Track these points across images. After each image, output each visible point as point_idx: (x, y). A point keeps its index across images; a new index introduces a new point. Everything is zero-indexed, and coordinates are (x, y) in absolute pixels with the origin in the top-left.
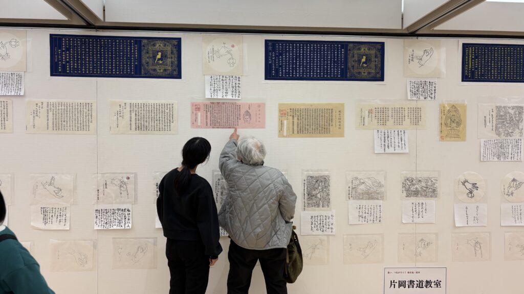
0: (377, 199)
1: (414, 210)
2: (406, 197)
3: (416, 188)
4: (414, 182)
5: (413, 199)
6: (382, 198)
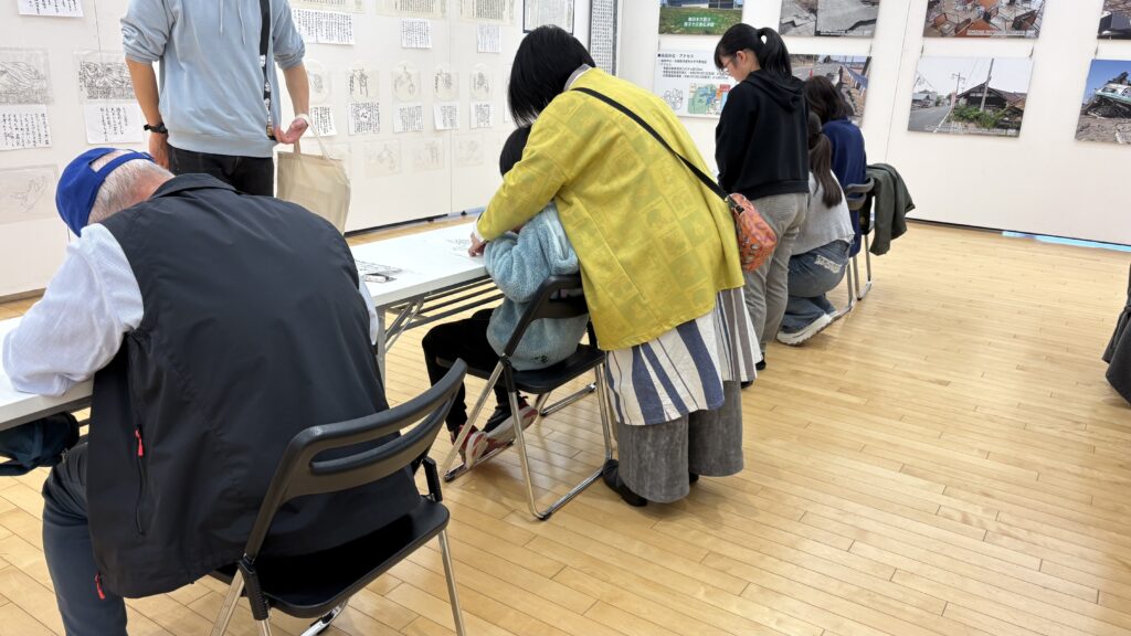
0: (36, 102)
1: (106, 121)
2: (90, 97)
3: (105, 83)
4: (99, 71)
5: (101, 103)
6: (46, 101)
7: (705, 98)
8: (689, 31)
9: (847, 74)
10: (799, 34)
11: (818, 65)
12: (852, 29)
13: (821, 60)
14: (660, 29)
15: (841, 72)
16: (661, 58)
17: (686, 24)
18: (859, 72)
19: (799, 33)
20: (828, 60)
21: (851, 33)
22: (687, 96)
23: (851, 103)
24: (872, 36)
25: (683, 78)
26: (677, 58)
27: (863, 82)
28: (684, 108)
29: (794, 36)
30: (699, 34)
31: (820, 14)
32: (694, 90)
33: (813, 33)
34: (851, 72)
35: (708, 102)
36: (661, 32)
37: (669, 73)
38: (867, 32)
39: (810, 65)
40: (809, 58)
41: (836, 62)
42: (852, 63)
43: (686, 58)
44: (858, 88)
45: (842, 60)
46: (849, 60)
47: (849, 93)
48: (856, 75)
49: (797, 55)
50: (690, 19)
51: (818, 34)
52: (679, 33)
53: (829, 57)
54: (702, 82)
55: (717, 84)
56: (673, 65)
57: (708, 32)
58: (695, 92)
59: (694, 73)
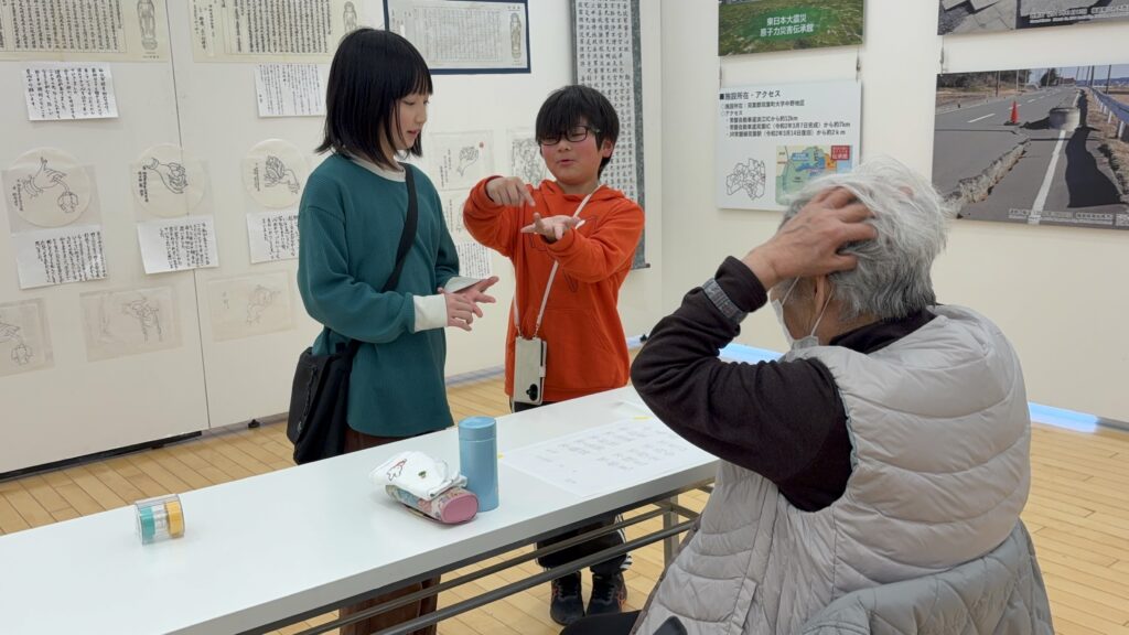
7: (805, 175)
8: (771, 46)
9: (1097, 106)
10: (983, 29)
11: (1030, 92)
12: (1102, 3)
13: (1034, 79)
14: (720, 46)
15: (1083, 104)
16: (725, 102)
17: (763, 32)
19: (983, 26)
20: (1050, 78)
21: (1100, 13)
22: (773, 171)
23: (1111, 174)
25: (764, 138)
26: (752, 99)
28: (769, 197)
29: (970, 32)
30: (786, 49)
32: (784, 158)
33: (1014, 22)
34: (1109, 102)
36: (723, 52)
37: (739, 128)
39: (1011, 93)
40: (1008, 77)
41: (1071, 81)
42: (1108, 82)
43: (768, 99)
45: (1082, 77)
46: (1100, 75)
47: (1105, 150)
49: (980, 74)
50: (770, 21)
51: (1024, 23)
52: (753, 51)
53: (1052, 71)
54: (799, 143)
55: (825, 143)
56: (748, 112)
57: (803, 43)
58: (787, 164)
59: (785, 126)
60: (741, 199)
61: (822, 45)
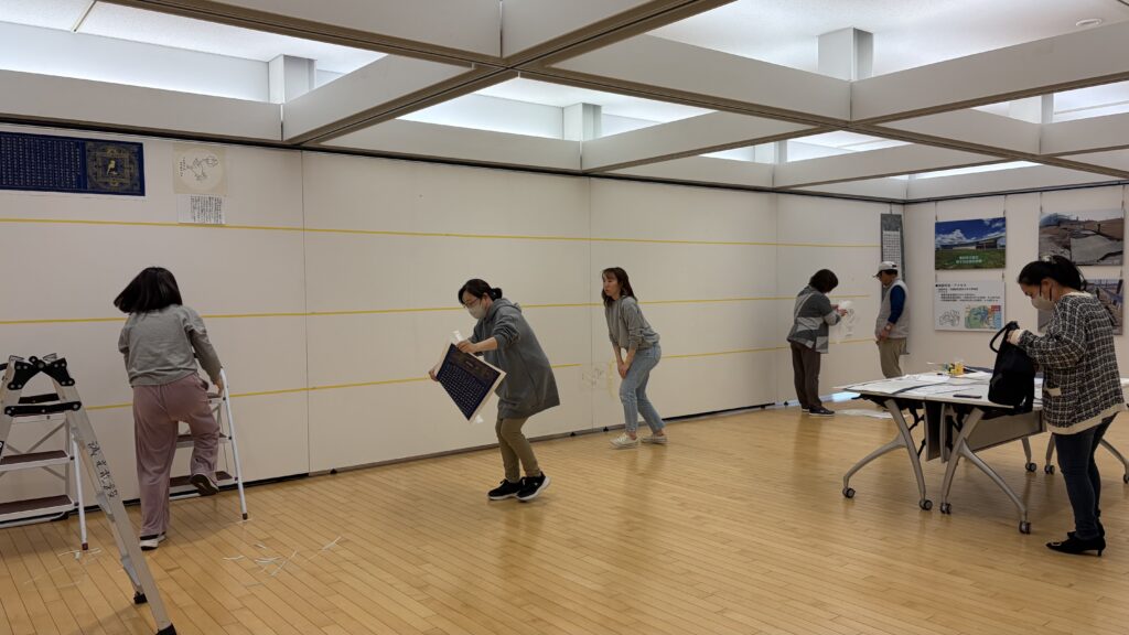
7: (979, 317)
8: (962, 267)
9: (1103, 293)
12: (1103, 259)
14: (936, 266)
16: (938, 288)
17: (958, 262)
18: (1114, 291)
21: (1102, 262)
22: (963, 315)
24: (1121, 264)
25: (958, 303)
26: (952, 287)
27: (1118, 298)
28: (961, 325)
30: (969, 268)
31: (1072, 250)
32: (969, 310)
34: (1107, 291)
35: (982, 319)
36: (937, 268)
37: (946, 298)
38: (1117, 261)
41: (1092, 285)
42: (1106, 285)
43: (960, 287)
44: (1115, 303)
45: (1097, 283)
46: (1103, 283)
48: (1111, 294)
50: (961, 258)
52: (953, 269)
54: (976, 305)
55: (989, 305)
56: (950, 292)
57: (977, 267)
58: (971, 312)
59: (968, 298)
60: (948, 326)
61: (986, 268)
